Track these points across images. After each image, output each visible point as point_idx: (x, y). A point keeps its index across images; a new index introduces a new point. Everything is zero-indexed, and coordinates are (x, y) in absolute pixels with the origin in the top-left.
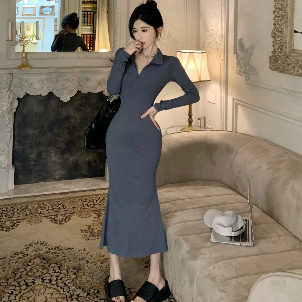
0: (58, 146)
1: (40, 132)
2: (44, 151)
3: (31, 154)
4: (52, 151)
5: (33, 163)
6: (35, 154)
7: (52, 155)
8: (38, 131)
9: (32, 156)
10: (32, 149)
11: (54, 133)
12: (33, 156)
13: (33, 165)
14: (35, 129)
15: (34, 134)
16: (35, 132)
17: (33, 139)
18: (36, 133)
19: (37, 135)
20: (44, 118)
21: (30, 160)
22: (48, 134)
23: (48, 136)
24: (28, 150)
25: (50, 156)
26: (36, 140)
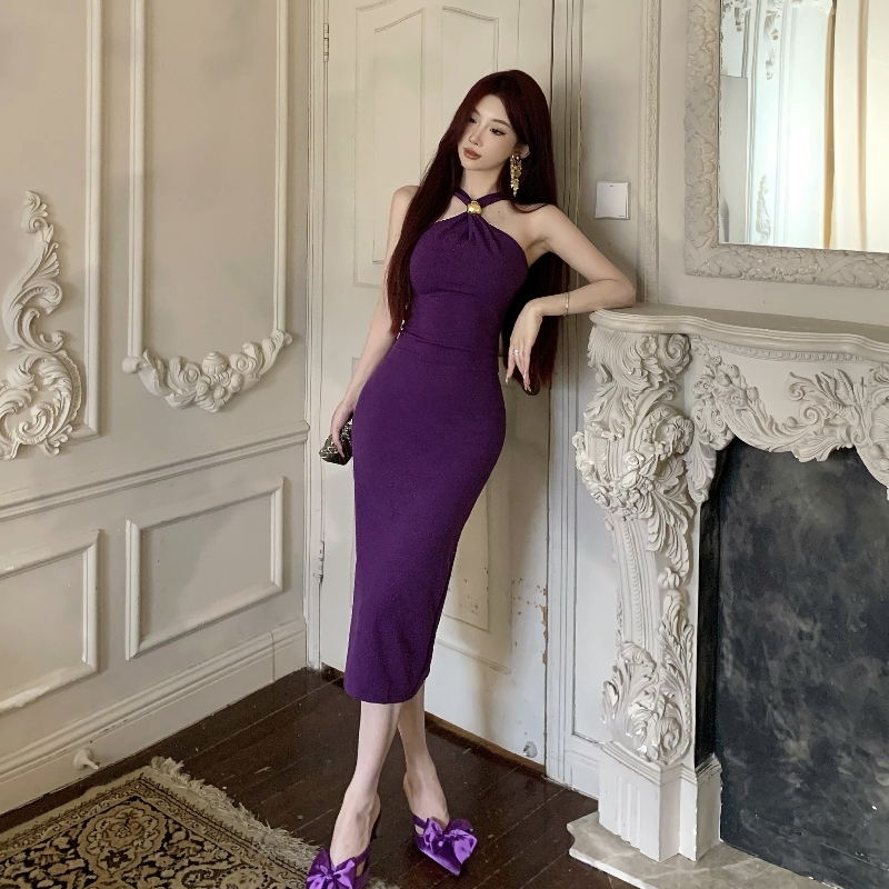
1: (823, 633)
2: (846, 748)
3: (789, 734)
5: (795, 781)
6: (804, 744)
8: (818, 626)
9: (791, 745)
10: (793, 712)
12: (797, 749)
13: (798, 791)
14: (803, 613)
15: (801, 635)
16: (805, 628)
17: (794, 658)
18: (811, 637)
19: (814, 644)
20: (844, 565)
21: (783, 760)
22: (863, 661)
23: (864, 670)
24: (775, 707)
25: (873, 782)
26: (808, 672)
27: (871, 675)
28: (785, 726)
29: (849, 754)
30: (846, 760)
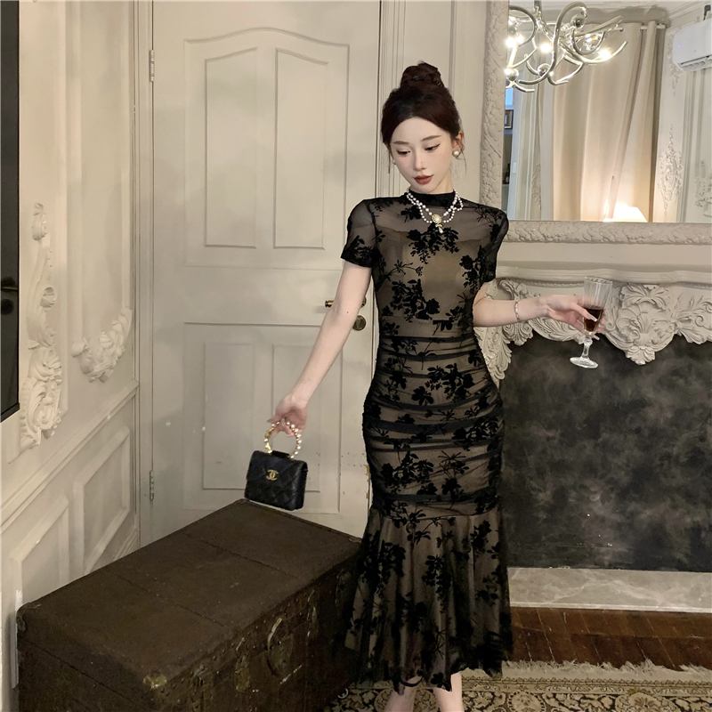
0: (609, 476)
1: (562, 435)
2: (574, 487)
3: (540, 490)
4: (593, 489)
5: (543, 515)
6: (548, 493)
7: (593, 500)
8: (559, 431)
9: (541, 495)
10: (543, 479)
11: (600, 440)
12: (544, 497)
13: (545, 521)
14: (550, 428)
15: (548, 439)
16: (550, 434)
17: (544, 451)
18: (553, 438)
19: (556, 441)
20: (574, 398)
21: (536, 505)
22: (585, 443)
23: (585, 447)
24: (531, 479)
25: (588, 501)
26: (552, 456)
27: (588, 448)
28: (537, 487)
29: (575, 490)
30: (573, 494)
